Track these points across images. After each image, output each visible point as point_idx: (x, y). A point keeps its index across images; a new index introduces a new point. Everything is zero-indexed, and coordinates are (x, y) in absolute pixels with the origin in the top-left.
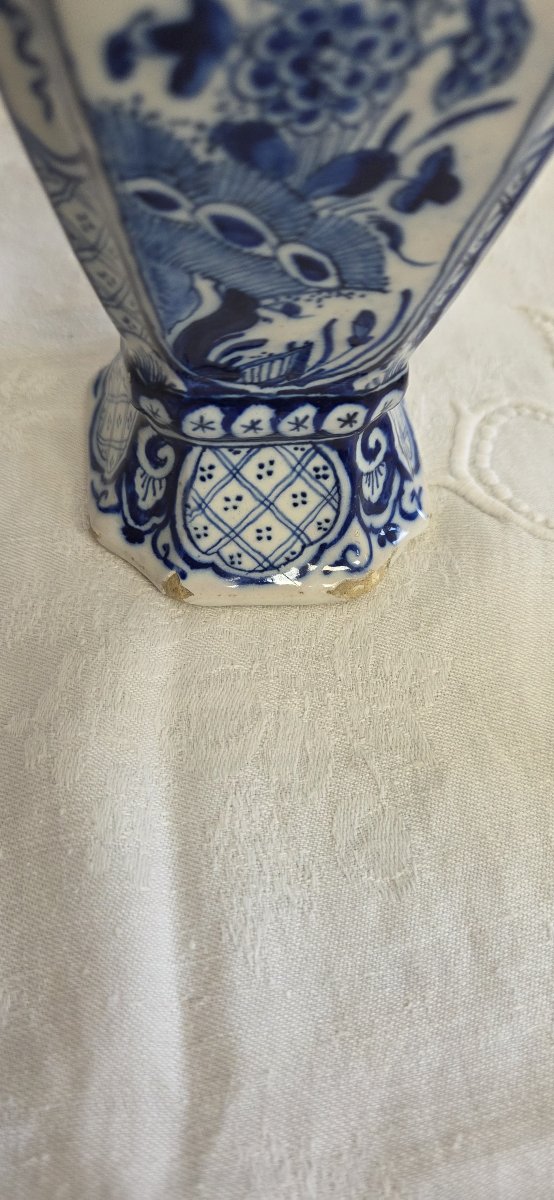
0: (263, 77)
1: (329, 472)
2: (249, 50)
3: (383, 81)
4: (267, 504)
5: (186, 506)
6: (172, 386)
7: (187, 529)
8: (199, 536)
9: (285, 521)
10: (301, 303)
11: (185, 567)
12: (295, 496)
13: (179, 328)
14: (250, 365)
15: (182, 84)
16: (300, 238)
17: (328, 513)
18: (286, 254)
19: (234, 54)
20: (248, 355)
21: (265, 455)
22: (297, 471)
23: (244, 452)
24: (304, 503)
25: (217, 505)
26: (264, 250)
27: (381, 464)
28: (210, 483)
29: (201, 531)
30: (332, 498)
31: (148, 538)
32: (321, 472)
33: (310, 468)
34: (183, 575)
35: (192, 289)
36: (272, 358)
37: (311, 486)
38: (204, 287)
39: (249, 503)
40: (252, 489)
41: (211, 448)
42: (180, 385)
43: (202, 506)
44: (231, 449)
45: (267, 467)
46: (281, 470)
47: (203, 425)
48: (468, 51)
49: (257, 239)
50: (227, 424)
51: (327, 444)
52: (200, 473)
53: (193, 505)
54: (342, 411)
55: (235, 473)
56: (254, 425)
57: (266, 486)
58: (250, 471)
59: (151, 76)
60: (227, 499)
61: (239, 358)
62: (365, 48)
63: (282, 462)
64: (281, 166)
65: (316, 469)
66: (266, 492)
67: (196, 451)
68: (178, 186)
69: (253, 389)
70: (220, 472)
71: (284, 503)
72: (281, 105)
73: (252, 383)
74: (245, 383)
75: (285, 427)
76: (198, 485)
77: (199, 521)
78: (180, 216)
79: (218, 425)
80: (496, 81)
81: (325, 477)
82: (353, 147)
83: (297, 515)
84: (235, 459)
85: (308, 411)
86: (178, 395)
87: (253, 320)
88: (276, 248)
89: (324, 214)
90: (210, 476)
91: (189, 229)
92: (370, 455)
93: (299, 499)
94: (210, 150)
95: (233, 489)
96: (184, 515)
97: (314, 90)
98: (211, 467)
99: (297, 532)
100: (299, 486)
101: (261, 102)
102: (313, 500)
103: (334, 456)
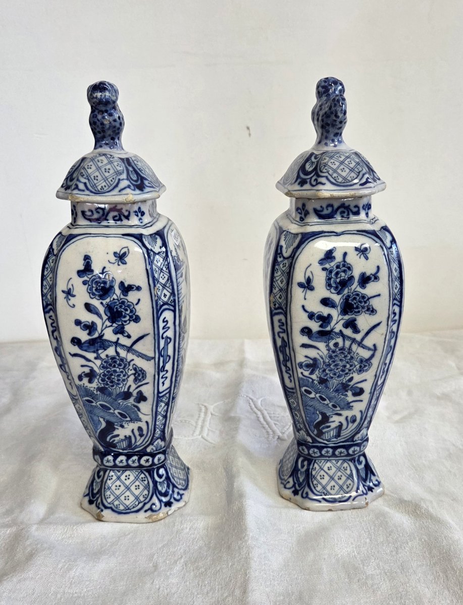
0: (103, 380)
1: (146, 479)
2: (100, 376)
3: (124, 380)
4: (128, 488)
5: (105, 488)
6: (101, 450)
7: (104, 495)
8: (108, 498)
9: (133, 494)
10: (124, 424)
11: (103, 508)
12: (136, 486)
13: (98, 431)
14: (117, 443)
15: (90, 381)
16: (118, 408)
17: (146, 492)
18: (116, 412)
19: (98, 377)
20: (117, 439)
21: (127, 473)
22: (137, 478)
23: (121, 471)
24: (139, 488)
25: (113, 488)
26: (111, 411)
27: (164, 480)
28: (112, 481)
29: (108, 496)
30: (147, 487)
31: (95, 502)
32: (144, 479)
33: (140, 477)
34: (102, 511)
35: (99, 420)
36: (122, 440)
37: (141, 483)
38: (101, 420)
39: (122, 488)
40: (123, 483)
41: (112, 470)
42: (103, 450)
43: (109, 488)
44: (118, 470)
45: (128, 477)
46: (132, 478)
47: (108, 461)
48: (136, 375)
49: (110, 409)
50: (114, 460)
51: (145, 470)
52: (109, 478)
53: (107, 487)
54: (145, 458)
55: (119, 478)
56: (121, 461)
57: (127, 482)
58: (123, 477)
59: (85, 381)
60: (116, 486)
61: (114, 441)
62: (119, 376)
63: (131, 475)
64: (110, 394)
65: (142, 478)
66: (128, 484)
67: (108, 471)
68: (92, 398)
69: (121, 451)
70: (114, 478)
71: (133, 488)
72: (107, 384)
73: (120, 449)
74: (118, 449)
75: (130, 462)
76: (108, 481)
77: (108, 493)
78: (94, 404)
79: (112, 461)
80: (143, 380)
81: (145, 480)
82: (122, 391)
83: (137, 492)
84: (119, 474)
85: (135, 458)
86: (101, 453)
87: (114, 429)
88: (114, 411)
89: (121, 403)
90: (112, 479)
91: (96, 407)
92: (160, 476)
93: (137, 487)
94: (97, 392)
95: (118, 483)
96: (104, 491)
97: (112, 382)
98: (112, 476)
99: (137, 498)
100: (137, 483)
101: (104, 384)
102: (142, 488)
103: (147, 474)
